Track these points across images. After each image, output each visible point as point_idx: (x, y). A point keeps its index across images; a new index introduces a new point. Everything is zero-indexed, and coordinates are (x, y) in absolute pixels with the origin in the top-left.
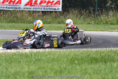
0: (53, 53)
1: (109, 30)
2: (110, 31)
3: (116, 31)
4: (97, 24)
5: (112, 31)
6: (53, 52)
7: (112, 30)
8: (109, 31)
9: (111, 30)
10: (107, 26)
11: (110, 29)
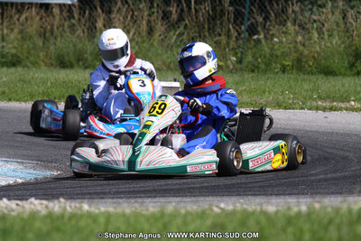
0: (73, 222)
1: (314, 104)
2: (324, 109)
3: (353, 109)
4: (254, 69)
5: (331, 109)
6: (70, 219)
7: (334, 101)
8: (317, 109)
9: (327, 104)
10: (306, 84)
11: (320, 98)
